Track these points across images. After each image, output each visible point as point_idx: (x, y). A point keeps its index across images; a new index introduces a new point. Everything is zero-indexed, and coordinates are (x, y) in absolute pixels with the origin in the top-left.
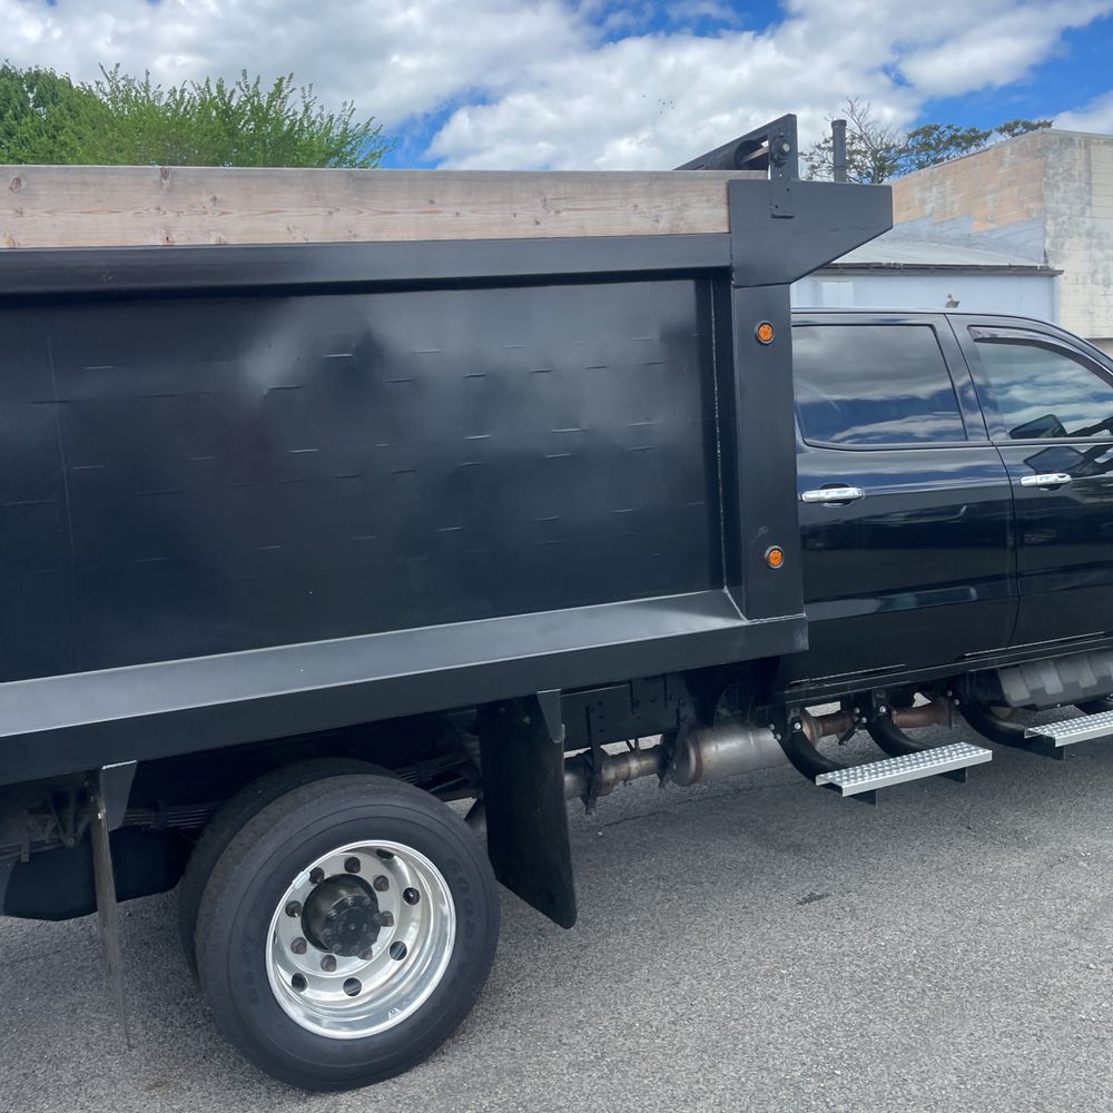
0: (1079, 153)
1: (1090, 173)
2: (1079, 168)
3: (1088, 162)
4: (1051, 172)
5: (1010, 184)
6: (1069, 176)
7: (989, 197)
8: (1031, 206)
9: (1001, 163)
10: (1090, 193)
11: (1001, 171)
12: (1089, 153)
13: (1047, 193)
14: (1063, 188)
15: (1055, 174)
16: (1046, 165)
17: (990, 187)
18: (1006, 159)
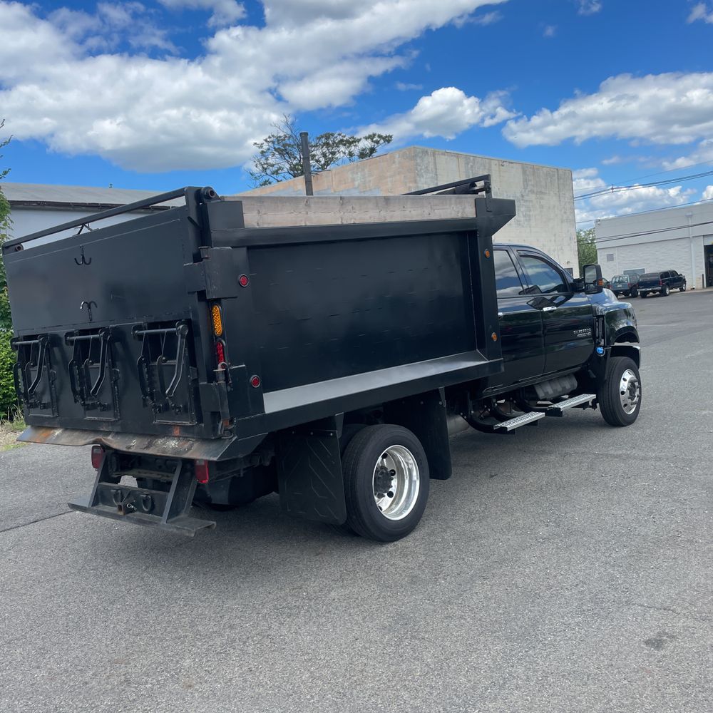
0: (431, 159)
1: (436, 169)
2: (431, 166)
3: (435, 163)
4: (419, 168)
5: (399, 173)
6: (427, 171)
7: (389, 179)
8: (411, 185)
9: (394, 162)
10: (437, 180)
11: (394, 166)
12: (435, 160)
13: (418, 179)
14: (425, 176)
15: (421, 169)
16: (417, 164)
17: (388, 174)
18: (396, 160)
